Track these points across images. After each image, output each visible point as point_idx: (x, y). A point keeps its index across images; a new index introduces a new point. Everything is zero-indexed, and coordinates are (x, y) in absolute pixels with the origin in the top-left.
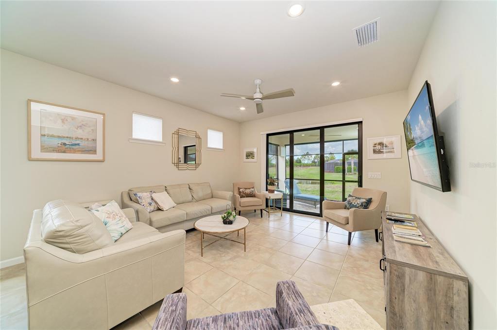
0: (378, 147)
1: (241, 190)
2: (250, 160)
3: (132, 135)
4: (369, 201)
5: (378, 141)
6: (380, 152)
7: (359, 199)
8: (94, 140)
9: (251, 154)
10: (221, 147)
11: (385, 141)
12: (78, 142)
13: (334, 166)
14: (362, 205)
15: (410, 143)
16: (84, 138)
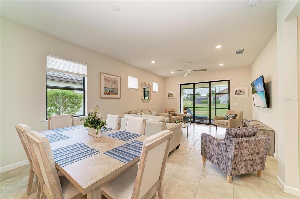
0: (238, 92)
1: (170, 112)
2: (171, 97)
3: (128, 86)
4: (236, 116)
5: (238, 89)
6: (239, 94)
7: (231, 115)
8: (118, 89)
9: (171, 94)
10: (157, 91)
11: (241, 89)
12: (113, 90)
13: (200, 100)
14: (233, 117)
15: (254, 91)
16: (115, 88)
